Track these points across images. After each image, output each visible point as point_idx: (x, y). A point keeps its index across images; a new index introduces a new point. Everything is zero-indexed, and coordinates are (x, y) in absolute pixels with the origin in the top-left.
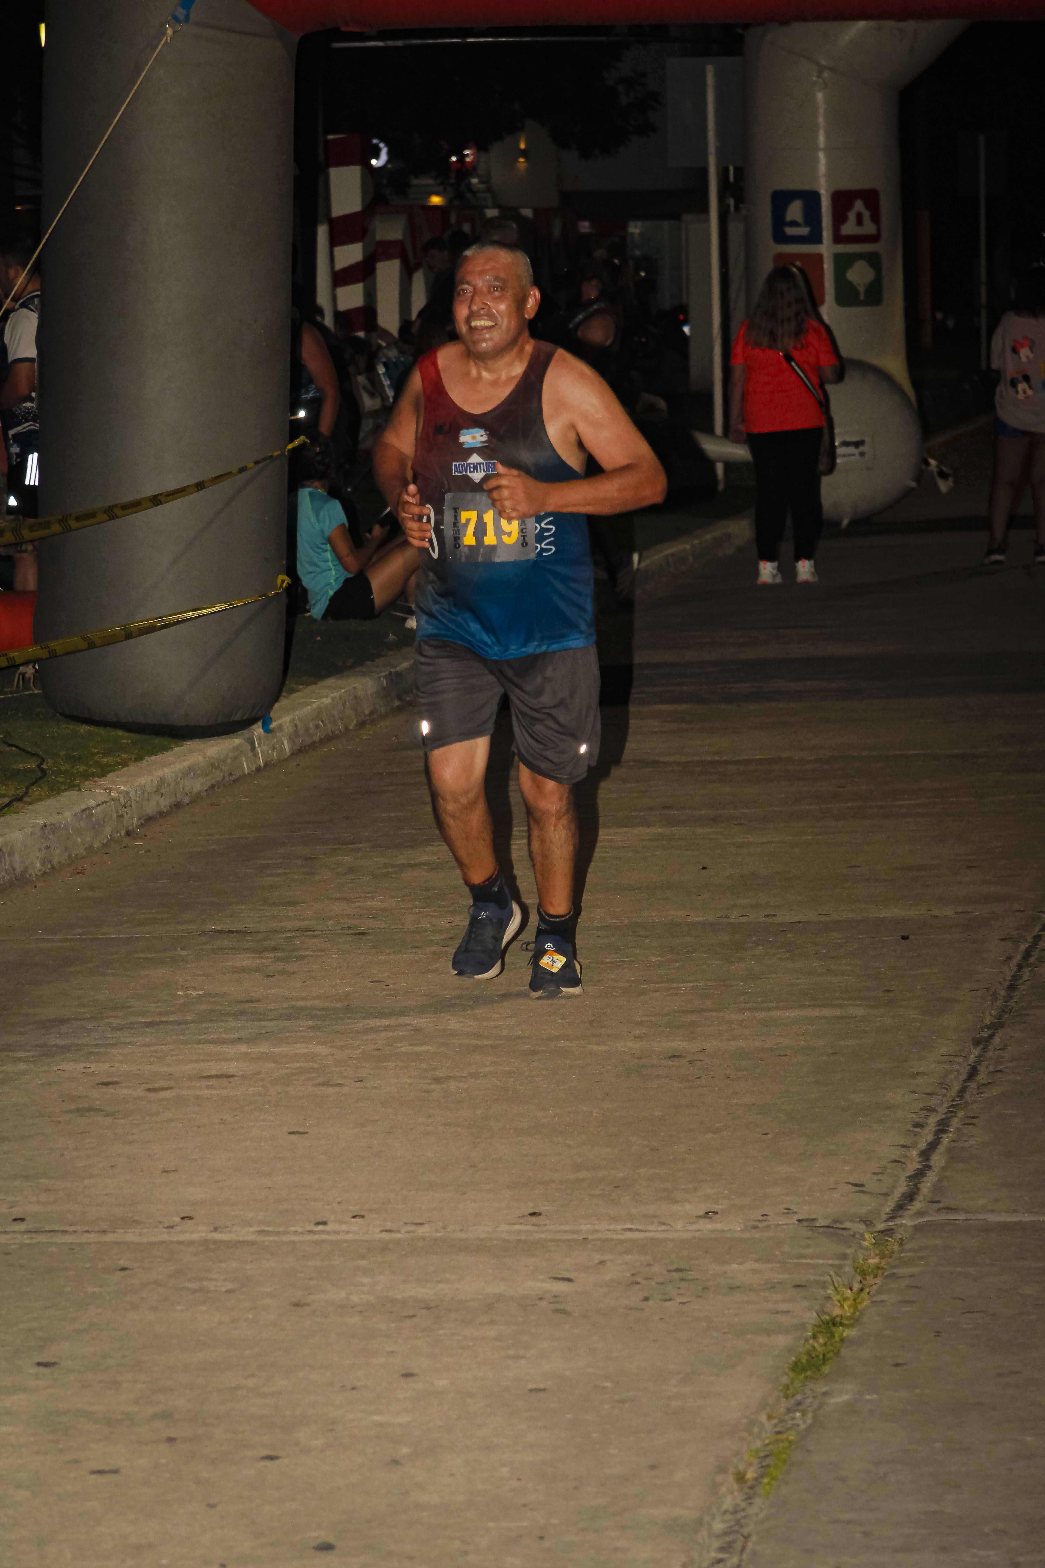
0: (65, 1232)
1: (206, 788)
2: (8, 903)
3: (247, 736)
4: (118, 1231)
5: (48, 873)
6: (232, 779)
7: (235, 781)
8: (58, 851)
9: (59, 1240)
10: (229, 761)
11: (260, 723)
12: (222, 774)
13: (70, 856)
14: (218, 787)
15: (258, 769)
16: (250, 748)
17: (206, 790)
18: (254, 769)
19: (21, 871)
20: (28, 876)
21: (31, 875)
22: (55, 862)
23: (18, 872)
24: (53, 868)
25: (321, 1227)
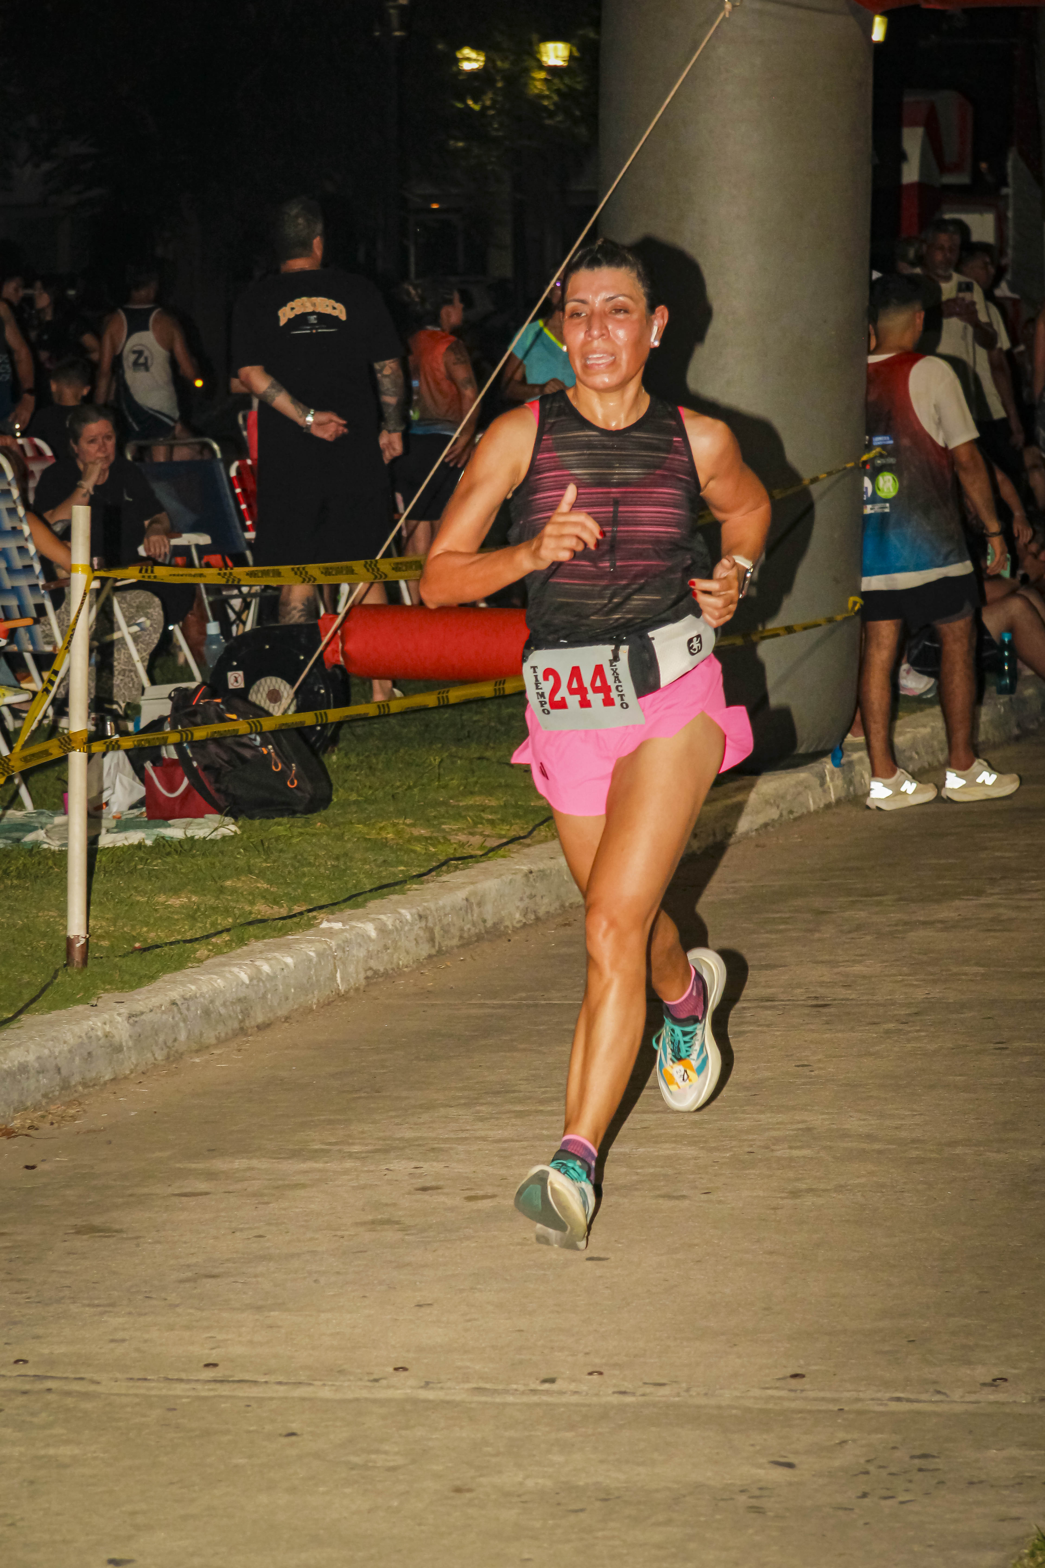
0: (255, 1382)
1: (756, 827)
2: (469, 959)
3: (816, 769)
4: (315, 1383)
5: (530, 925)
6: (792, 817)
7: (795, 819)
8: (546, 901)
9: (240, 1393)
10: (789, 797)
11: (830, 755)
12: (778, 812)
13: (562, 906)
14: (773, 826)
15: (828, 806)
16: (818, 782)
17: (756, 830)
18: (822, 806)
19: (494, 924)
20: (502, 928)
21: (506, 927)
22: (541, 912)
23: (489, 924)
24: (538, 919)
25: (547, 1386)
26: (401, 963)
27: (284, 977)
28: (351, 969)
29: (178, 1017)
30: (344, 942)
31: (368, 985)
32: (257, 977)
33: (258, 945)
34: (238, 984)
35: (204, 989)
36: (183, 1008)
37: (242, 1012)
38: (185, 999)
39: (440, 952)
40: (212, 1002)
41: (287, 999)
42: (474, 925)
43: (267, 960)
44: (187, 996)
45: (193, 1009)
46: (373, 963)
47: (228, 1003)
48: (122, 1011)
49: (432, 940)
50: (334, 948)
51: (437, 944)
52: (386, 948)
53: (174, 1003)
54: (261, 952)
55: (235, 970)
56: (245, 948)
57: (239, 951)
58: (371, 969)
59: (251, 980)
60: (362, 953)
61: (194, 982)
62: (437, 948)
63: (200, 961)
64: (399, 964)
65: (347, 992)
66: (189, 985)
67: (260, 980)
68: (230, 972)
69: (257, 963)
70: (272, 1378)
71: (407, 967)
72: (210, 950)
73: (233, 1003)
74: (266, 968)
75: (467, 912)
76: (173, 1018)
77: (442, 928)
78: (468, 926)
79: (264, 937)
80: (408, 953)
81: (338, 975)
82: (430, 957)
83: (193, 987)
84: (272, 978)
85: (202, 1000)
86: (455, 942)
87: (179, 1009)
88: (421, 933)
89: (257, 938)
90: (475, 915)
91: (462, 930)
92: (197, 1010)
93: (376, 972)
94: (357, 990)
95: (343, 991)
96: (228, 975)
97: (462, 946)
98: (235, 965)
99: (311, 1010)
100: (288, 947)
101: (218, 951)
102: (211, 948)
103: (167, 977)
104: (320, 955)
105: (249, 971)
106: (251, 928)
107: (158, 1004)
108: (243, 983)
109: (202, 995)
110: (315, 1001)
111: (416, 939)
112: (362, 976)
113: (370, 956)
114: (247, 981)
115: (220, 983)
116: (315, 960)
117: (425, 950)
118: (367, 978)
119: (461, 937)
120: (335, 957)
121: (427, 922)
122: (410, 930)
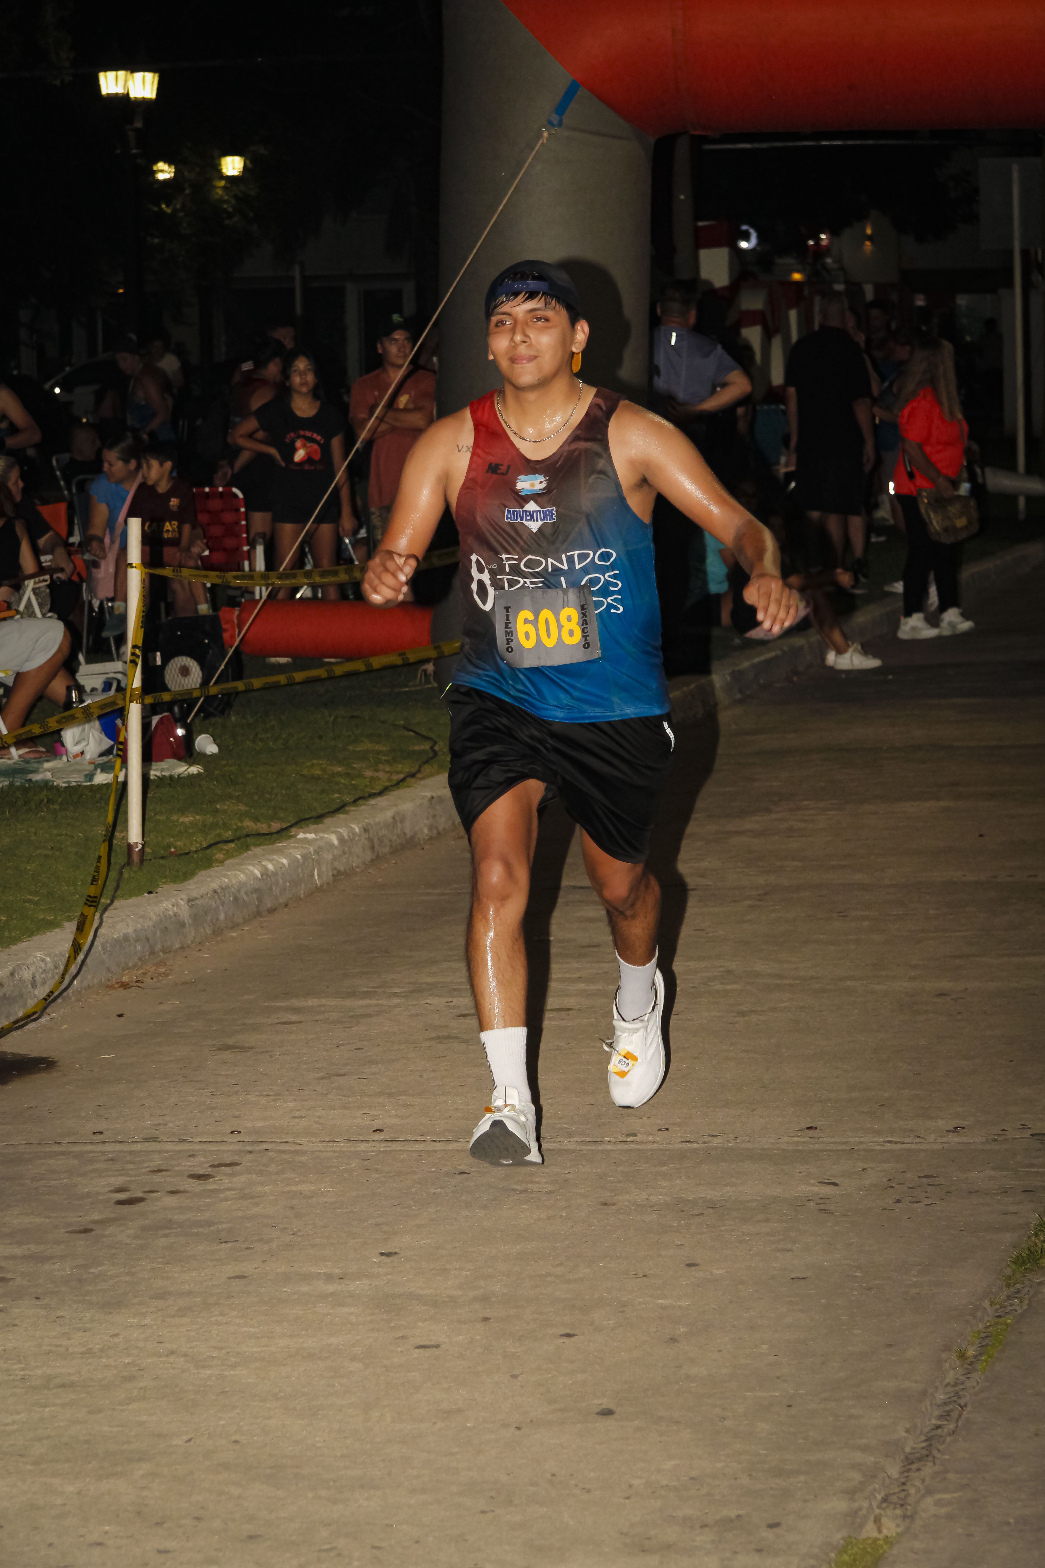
0: (416, 1141)
2: (398, 862)
5: (434, 838)
8: (443, 819)
9: (410, 1148)
19: (411, 836)
20: (417, 840)
21: (419, 839)
22: (440, 829)
23: (408, 836)
24: (439, 833)
25: (631, 1138)
26: (354, 865)
27: (283, 874)
28: (324, 868)
29: (218, 902)
30: (318, 848)
31: (334, 881)
32: (265, 873)
33: (258, 850)
34: (254, 878)
35: (234, 882)
36: (221, 895)
37: (258, 899)
38: (222, 889)
39: (378, 856)
40: (239, 891)
41: (285, 890)
42: (398, 836)
43: (271, 861)
44: (224, 886)
45: (227, 896)
46: (336, 864)
47: (249, 892)
48: (183, 897)
49: (372, 848)
50: (312, 852)
51: (376, 852)
52: (344, 853)
53: (215, 891)
54: (263, 855)
55: (251, 868)
56: (249, 852)
57: (245, 855)
58: (335, 868)
59: (262, 875)
60: (329, 857)
61: (226, 876)
62: (376, 854)
63: (222, 862)
64: (353, 866)
65: (322, 886)
66: (223, 878)
67: (267, 875)
68: (248, 869)
69: (263, 863)
70: (428, 1138)
71: (358, 868)
72: (224, 854)
73: (252, 893)
74: (270, 867)
75: (393, 828)
76: (215, 903)
77: (379, 839)
78: (395, 838)
79: (259, 845)
80: (358, 857)
81: (316, 873)
82: (372, 861)
83: (226, 880)
84: (275, 874)
85: (233, 890)
86: (387, 850)
87: (219, 896)
88: (366, 842)
89: (256, 845)
90: (399, 830)
91: (391, 840)
92: (230, 897)
93: (339, 871)
94: (328, 884)
95: (319, 885)
96: (247, 871)
97: (391, 853)
98: (250, 864)
99: (301, 899)
100: (280, 851)
101: (229, 855)
102: (225, 852)
103: (203, 873)
104: (304, 857)
105: (260, 869)
106: (248, 839)
107: (205, 892)
108: (258, 878)
109: (233, 885)
110: (302, 892)
111: (363, 847)
112: (330, 874)
113: (335, 859)
114: (260, 877)
115: (242, 877)
116: (301, 861)
117: (369, 856)
118: (333, 875)
119: (391, 846)
120: (313, 860)
121: (369, 833)
122: (359, 840)
